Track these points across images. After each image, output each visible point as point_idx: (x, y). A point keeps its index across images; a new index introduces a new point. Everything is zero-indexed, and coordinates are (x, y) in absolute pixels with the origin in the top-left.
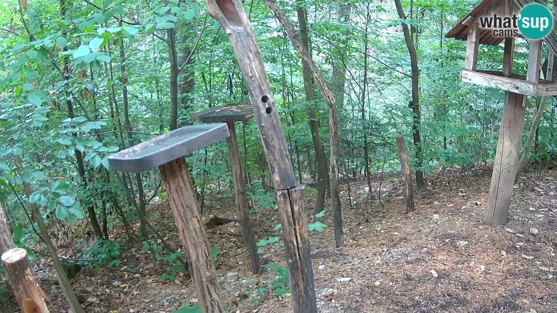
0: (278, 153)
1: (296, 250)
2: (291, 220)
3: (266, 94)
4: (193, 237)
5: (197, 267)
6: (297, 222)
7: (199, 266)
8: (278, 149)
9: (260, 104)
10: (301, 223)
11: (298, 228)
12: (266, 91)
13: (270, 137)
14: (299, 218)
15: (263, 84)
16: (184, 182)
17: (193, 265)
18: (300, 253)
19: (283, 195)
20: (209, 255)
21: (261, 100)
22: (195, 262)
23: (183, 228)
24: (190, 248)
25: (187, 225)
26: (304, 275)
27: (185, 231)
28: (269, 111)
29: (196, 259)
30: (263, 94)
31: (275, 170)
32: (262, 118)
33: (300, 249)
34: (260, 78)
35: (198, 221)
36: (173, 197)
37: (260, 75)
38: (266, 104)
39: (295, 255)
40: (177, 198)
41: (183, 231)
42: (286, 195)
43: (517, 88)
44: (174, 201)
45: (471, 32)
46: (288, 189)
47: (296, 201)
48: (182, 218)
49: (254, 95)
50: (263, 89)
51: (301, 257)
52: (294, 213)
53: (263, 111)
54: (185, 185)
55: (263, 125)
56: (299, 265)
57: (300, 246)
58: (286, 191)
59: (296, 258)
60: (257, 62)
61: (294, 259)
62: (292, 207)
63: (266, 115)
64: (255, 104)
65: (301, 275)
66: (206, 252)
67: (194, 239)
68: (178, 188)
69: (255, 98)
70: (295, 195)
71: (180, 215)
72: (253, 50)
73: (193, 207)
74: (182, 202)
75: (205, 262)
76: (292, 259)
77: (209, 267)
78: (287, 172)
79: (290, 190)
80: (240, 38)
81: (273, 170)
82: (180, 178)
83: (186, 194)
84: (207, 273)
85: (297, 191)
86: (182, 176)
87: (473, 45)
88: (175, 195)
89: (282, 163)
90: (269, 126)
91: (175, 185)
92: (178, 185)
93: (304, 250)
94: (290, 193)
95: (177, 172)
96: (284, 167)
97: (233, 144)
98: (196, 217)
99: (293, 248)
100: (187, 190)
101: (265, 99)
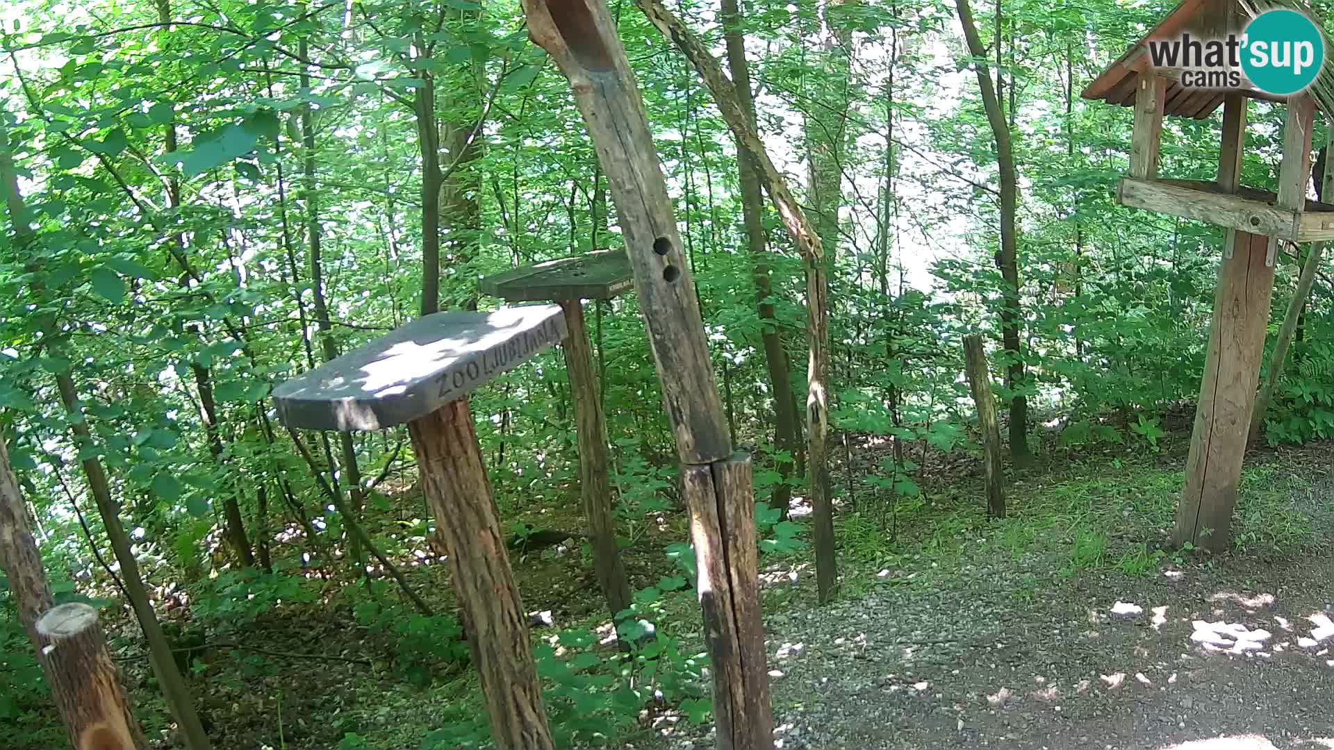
0: (690, 375)
1: (728, 606)
2: (717, 536)
3: (664, 235)
4: (482, 577)
5: (490, 649)
6: (731, 543)
7: (494, 645)
8: (690, 365)
9: (652, 260)
10: (739, 544)
11: (732, 555)
12: (665, 227)
13: (673, 337)
14: (737, 533)
15: (658, 209)
16: (461, 444)
17: (480, 644)
18: (738, 616)
19: (701, 477)
20: (519, 621)
21: (651, 248)
22: (486, 636)
23: (456, 555)
24: (473, 601)
25: (466, 549)
26: (745, 669)
27: (462, 563)
28: (670, 273)
29: (488, 631)
30: (659, 233)
31: (681, 417)
32: (655, 292)
33: (737, 607)
34: (653, 196)
35: (495, 538)
36: (435, 482)
37: (649, 188)
38: (665, 257)
39: (726, 621)
40: (444, 482)
41: (457, 560)
42: (706, 476)
43: (1255, 222)
44: (437, 488)
45: (1144, 87)
46: (711, 465)
47: (730, 492)
48: (454, 532)
49: (636, 236)
50: (659, 220)
51: (740, 625)
52: (725, 521)
53: (658, 274)
54: (466, 452)
55: (655, 307)
56: (735, 645)
57: (737, 599)
58: (707, 468)
59: (728, 630)
60: (645, 156)
61: (722, 631)
62: (721, 505)
63: (664, 284)
64: (638, 257)
65: (738, 670)
66: (513, 612)
67: (483, 581)
68: (448, 459)
69: (638, 244)
70: (727, 477)
71: (450, 523)
72: (636, 128)
73: (483, 505)
74: (455, 493)
75: (510, 636)
76: (718, 631)
77: (518, 650)
78: (712, 422)
79: (715, 467)
80: (604, 96)
81: (678, 415)
82: (452, 435)
83: (465, 472)
84: (513, 662)
85: (733, 468)
86: (458, 432)
87: (1150, 118)
88: (439, 475)
89: (698, 400)
90: (670, 310)
91: (439, 451)
92: (448, 453)
93: (747, 609)
94: (717, 472)
95: (444, 419)
96: (704, 408)
97: (580, 354)
98: (491, 528)
99: (721, 604)
100: (469, 465)
101: (661, 246)
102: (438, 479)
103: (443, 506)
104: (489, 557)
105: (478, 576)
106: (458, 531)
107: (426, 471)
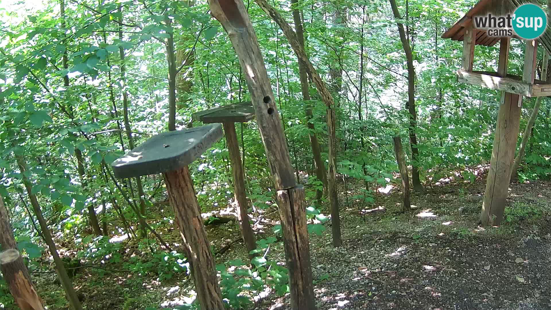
0: (279, 153)
1: (296, 249)
2: (291, 219)
3: (268, 95)
5: (198, 267)
6: (296, 222)
7: (199, 265)
8: (279, 149)
9: (263, 105)
10: (300, 222)
11: (297, 227)
12: (268, 91)
13: (272, 137)
14: (299, 218)
15: (264, 84)
16: (185, 182)
17: (194, 264)
18: (300, 252)
19: (284, 195)
20: (209, 255)
21: (262, 101)
22: (196, 261)
23: (183, 228)
25: (187, 226)
26: (303, 274)
27: (185, 231)
28: (270, 111)
29: (197, 259)
30: (265, 94)
31: (276, 170)
32: (264, 119)
33: (299, 249)
34: (263, 79)
35: (199, 220)
37: (261, 76)
38: (268, 104)
39: (295, 254)
40: (178, 197)
42: (286, 195)
43: (513, 89)
45: (467, 33)
46: (288, 190)
47: (296, 201)
49: (256, 96)
50: (265, 89)
51: (300, 256)
52: (294, 213)
53: (265, 112)
54: (187, 185)
55: (264, 125)
56: (298, 264)
57: (300, 245)
58: (286, 191)
59: (295, 258)
60: (259, 63)
61: (293, 259)
62: (292, 207)
63: (268, 115)
64: (257, 104)
65: (300, 275)
66: (207, 252)
67: (195, 239)
68: (179, 188)
69: (257, 99)
70: (295, 195)
71: (181, 215)
72: (255, 51)
73: (194, 207)
74: (183, 202)
75: (206, 261)
76: (291, 258)
77: (209, 267)
78: (288, 172)
79: (290, 190)
80: (243, 39)
81: (274, 170)
82: (181, 178)
83: (186, 194)
84: (207, 272)
85: (297, 191)
86: (183, 177)
87: (469, 46)
88: (176, 195)
89: (283, 163)
90: (270, 126)
91: (176, 185)
92: (180, 186)
93: (303, 249)
94: (290, 193)
95: (178, 172)
96: (285, 167)
97: (234, 144)
98: (198, 217)
99: (292, 247)
100: (188, 191)
101: (267, 100)
102: (175, 197)
103: (178, 207)
104: (197, 229)
105: (193, 237)
106: (184, 218)
107: (171, 193)
